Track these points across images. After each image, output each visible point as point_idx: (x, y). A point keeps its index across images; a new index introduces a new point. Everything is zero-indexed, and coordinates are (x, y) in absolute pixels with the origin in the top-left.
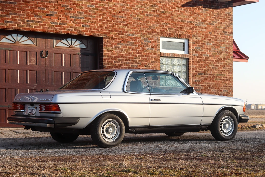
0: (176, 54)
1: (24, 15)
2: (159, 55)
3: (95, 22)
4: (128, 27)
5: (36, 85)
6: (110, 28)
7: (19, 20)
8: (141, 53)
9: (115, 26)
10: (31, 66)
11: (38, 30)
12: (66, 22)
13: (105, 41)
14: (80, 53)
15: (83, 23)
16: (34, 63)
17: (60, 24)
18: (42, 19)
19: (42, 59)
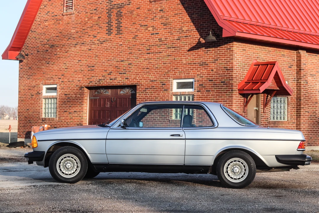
0: (184, 92)
1: (97, 76)
2: (171, 94)
3: (132, 75)
4: (152, 75)
5: (109, 120)
6: (140, 78)
7: (96, 80)
8: (159, 94)
9: (144, 76)
10: (107, 108)
11: (104, 85)
12: (117, 77)
13: (138, 87)
14: (131, 97)
15: (125, 77)
16: (109, 106)
17: (114, 79)
18: (106, 78)
19: (112, 103)
